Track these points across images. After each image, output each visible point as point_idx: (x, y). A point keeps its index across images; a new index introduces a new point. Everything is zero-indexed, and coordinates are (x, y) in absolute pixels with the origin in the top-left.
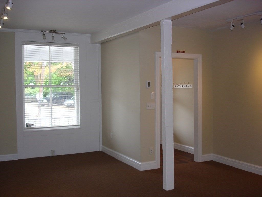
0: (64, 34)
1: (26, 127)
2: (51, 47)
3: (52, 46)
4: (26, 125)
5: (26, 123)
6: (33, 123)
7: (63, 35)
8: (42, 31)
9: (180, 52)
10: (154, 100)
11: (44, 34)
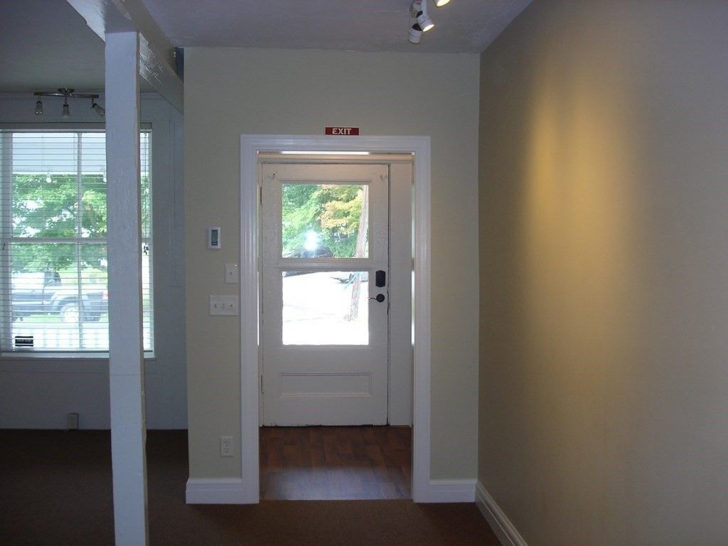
0: (97, 96)
1: (14, 346)
2: (84, 135)
3: (85, 132)
4: (14, 341)
5: (13, 336)
6: (32, 337)
7: (96, 101)
8: (36, 94)
9: (341, 131)
10: (237, 288)
11: (39, 102)
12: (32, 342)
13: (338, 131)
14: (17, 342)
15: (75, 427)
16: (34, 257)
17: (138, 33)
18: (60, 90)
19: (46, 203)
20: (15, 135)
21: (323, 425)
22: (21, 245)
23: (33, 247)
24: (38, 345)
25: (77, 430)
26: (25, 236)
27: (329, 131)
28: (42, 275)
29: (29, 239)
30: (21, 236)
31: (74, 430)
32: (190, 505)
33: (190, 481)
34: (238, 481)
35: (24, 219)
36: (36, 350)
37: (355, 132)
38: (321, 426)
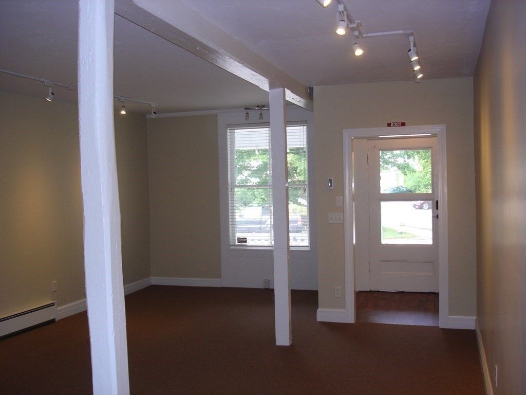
1: (237, 243)
5: (236, 238)
6: (246, 238)
8: (246, 109)
9: (396, 124)
10: (342, 209)
11: (247, 113)
12: (246, 241)
13: (394, 125)
14: (238, 240)
15: (268, 287)
16: (256, 197)
17: (284, 88)
18: (258, 106)
19: (263, 162)
20: (236, 131)
21: (405, 291)
22: (248, 189)
24: (249, 243)
25: (268, 289)
26: (251, 184)
27: (389, 125)
28: (261, 208)
29: (253, 186)
30: (248, 184)
31: (266, 288)
32: (319, 322)
33: (319, 310)
34: (343, 310)
35: (250, 172)
36: (248, 245)
37: (403, 124)
38: (402, 292)
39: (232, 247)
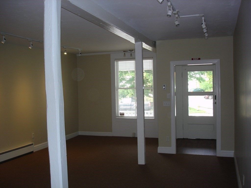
8: (124, 52)
10: (170, 99)
11: (125, 54)
12: (124, 114)
13: (195, 59)
14: (120, 114)
15: (134, 136)
16: (129, 93)
17: (142, 42)
18: (130, 50)
19: (132, 77)
20: (119, 62)
22: (125, 90)
23: (128, 90)
27: (192, 59)
28: (131, 98)
29: (127, 88)
30: (125, 87)
31: (134, 137)
32: (159, 153)
35: (126, 81)
36: (125, 116)
37: (199, 59)
38: (199, 139)
39: (117, 117)
